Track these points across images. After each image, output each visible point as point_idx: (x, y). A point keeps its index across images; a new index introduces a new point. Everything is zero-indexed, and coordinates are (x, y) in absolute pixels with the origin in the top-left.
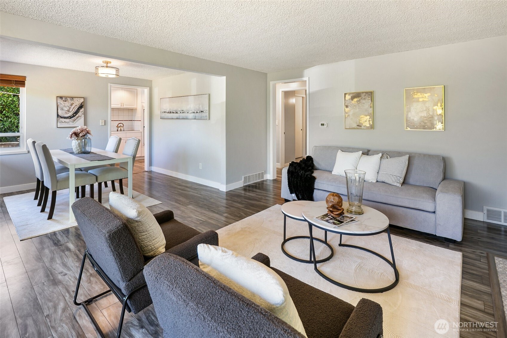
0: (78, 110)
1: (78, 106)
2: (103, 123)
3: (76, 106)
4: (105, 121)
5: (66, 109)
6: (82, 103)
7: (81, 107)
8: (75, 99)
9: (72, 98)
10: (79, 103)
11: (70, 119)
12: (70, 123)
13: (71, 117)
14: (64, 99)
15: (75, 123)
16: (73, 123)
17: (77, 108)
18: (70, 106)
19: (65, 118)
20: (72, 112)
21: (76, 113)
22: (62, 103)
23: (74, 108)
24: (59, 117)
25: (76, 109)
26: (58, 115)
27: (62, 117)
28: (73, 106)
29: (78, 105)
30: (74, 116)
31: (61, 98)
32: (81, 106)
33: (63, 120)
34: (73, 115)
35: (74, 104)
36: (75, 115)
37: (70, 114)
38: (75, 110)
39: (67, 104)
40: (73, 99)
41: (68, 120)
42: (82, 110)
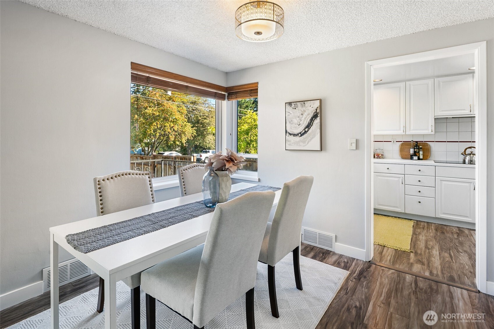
0: (311, 122)
1: (311, 115)
2: (354, 145)
3: (308, 114)
4: (357, 141)
5: (296, 121)
6: (316, 110)
7: (315, 116)
8: (307, 104)
9: (303, 102)
10: (313, 109)
11: (301, 136)
12: (301, 144)
13: (302, 133)
14: (293, 105)
15: (308, 143)
16: (305, 144)
17: (310, 118)
18: (301, 116)
19: (295, 135)
20: (303, 125)
21: (309, 126)
22: (291, 112)
23: (305, 119)
24: (288, 134)
25: (309, 120)
26: (286, 132)
27: (290, 134)
28: (304, 116)
29: (311, 113)
30: (306, 132)
31: (290, 104)
32: (316, 113)
33: (292, 138)
34: (304, 131)
35: (305, 111)
36: (306, 130)
37: (301, 129)
38: (308, 122)
39: (298, 112)
40: (304, 104)
41: (297, 138)
42: (317, 121)
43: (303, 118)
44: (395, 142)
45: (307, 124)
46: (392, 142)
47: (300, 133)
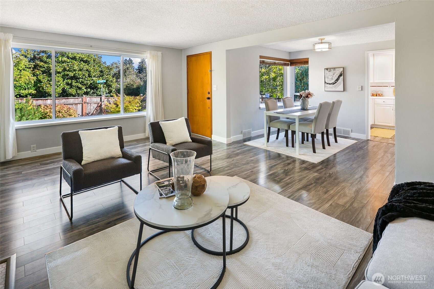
0: (338, 78)
1: (339, 75)
2: (360, 89)
3: (337, 74)
4: (362, 87)
5: (330, 77)
6: (341, 72)
7: (341, 75)
8: (336, 69)
9: (334, 69)
10: (339, 72)
11: (333, 84)
12: (333, 88)
14: (329, 70)
15: (337, 88)
16: (335, 88)
17: (338, 76)
18: (333, 75)
19: (330, 84)
20: (334, 79)
21: (337, 80)
22: (328, 73)
23: (335, 76)
24: (326, 83)
25: (337, 77)
26: (325, 82)
27: (327, 84)
28: (335, 75)
30: (336, 83)
31: (327, 69)
33: (328, 85)
35: (335, 73)
36: (336, 81)
37: (333, 81)
38: (337, 78)
39: (331, 73)
41: (331, 86)
42: (342, 78)
43: (334, 76)
44: (390, 86)
45: (336, 79)
46: (389, 86)
47: (333, 83)
